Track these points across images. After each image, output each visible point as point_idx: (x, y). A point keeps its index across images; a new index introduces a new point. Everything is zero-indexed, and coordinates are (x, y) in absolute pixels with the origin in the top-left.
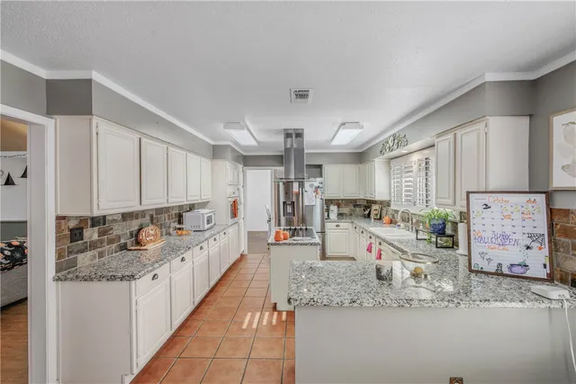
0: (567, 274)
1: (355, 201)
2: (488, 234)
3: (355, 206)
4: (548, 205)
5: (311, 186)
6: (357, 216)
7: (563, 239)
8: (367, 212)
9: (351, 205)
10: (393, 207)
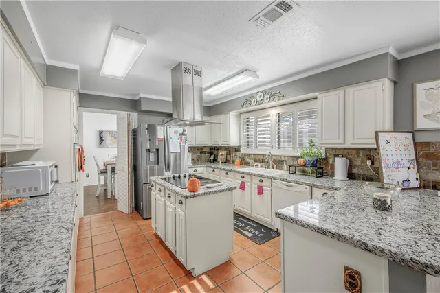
0: (429, 182)
1: (201, 148)
2: (390, 162)
3: (201, 153)
4: (414, 140)
5: (176, 132)
6: (203, 162)
7: (424, 161)
8: (212, 158)
9: (199, 152)
10: (243, 151)
